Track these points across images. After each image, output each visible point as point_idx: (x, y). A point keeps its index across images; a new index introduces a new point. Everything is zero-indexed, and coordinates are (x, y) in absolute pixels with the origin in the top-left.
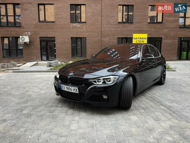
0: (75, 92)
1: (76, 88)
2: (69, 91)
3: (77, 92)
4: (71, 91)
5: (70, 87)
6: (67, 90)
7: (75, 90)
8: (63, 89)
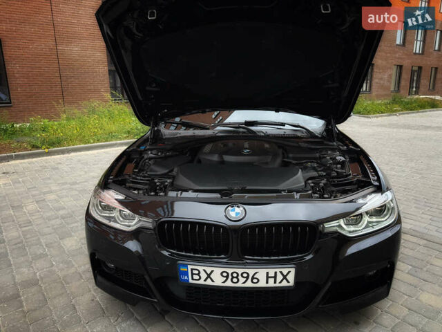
0: (278, 285)
1: (285, 271)
2: (239, 285)
3: (285, 284)
4: (249, 284)
5: (251, 272)
6: (229, 284)
7: (275, 277)
8: (201, 282)
